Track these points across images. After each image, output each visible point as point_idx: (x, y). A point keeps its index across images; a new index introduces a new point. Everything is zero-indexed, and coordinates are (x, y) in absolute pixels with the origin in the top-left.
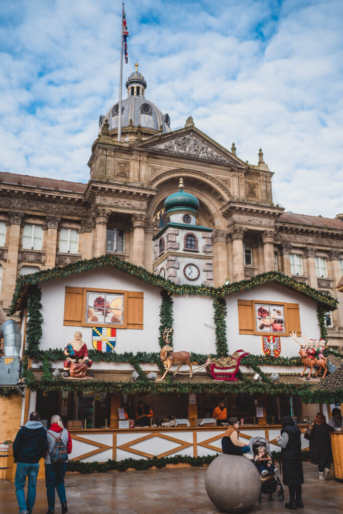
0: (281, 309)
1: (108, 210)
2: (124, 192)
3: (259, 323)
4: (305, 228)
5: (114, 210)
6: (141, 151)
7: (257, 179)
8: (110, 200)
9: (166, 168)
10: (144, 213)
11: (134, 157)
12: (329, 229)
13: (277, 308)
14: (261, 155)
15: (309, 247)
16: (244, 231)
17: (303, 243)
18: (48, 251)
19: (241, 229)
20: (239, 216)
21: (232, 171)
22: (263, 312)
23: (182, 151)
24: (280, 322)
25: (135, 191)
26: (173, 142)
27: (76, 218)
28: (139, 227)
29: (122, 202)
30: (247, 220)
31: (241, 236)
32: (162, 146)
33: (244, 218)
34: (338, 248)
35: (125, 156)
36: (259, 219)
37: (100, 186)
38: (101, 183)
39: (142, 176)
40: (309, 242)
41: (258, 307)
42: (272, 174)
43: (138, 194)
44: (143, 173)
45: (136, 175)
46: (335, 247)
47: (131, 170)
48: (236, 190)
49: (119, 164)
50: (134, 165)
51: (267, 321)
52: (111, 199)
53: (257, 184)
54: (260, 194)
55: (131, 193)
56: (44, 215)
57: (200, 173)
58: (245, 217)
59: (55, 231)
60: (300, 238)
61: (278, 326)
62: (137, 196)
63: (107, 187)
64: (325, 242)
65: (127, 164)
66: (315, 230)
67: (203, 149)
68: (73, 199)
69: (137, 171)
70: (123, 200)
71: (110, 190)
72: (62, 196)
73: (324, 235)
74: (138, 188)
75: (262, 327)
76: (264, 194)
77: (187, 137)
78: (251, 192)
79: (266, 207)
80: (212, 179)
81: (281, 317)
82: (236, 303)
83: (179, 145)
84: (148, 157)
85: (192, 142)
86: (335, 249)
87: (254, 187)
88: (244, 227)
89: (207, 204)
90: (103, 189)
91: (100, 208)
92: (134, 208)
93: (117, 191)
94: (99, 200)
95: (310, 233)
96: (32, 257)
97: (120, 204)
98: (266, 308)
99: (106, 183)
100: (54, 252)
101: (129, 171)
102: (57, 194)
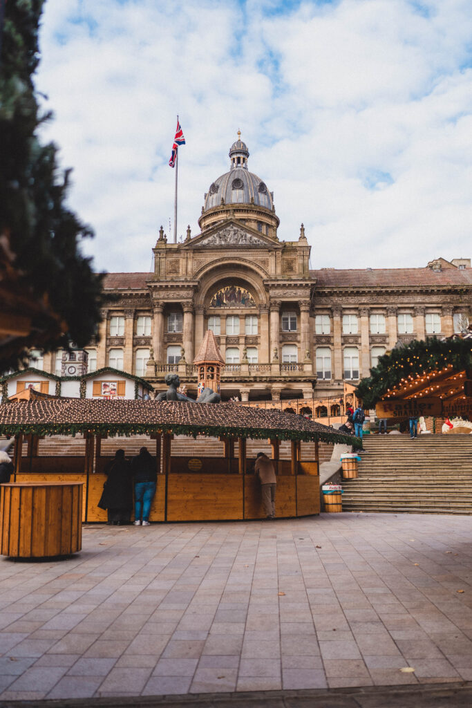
0: (116, 384)
1: (161, 302)
2: (172, 286)
3: (103, 391)
4: (355, 290)
5: (166, 301)
6: (187, 250)
7: (295, 254)
8: (162, 294)
9: (209, 259)
10: (190, 300)
11: (182, 255)
12: (382, 287)
13: (113, 384)
14: (302, 230)
15: (362, 307)
16: (278, 304)
17: (355, 304)
18: (127, 337)
19: (275, 302)
20: (274, 291)
21: (269, 251)
22: (106, 386)
23: (223, 243)
24: (114, 390)
25: (180, 284)
26: (215, 235)
27: (147, 308)
28: (187, 312)
29: (171, 294)
30: (282, 294)
31: (277, 309)
32: (205, 242)
33: (279, 292)
34: (397, 304)
35: (175, 255)
36: (294, 291)
37: (153, 285)
38: (154, 282)
39: (189, 269)
40: (363, 302)
41: (103, 383)
42: (311, 247)
43: (183, 286)
44: (190, 267)
45: (184, 269)
46: (392, 303)
47: (180, 266)
48: (273, 268)
49: (171, 262)
50: (182, 262)
51: (108, 390)
52: (164, 292)
53: (295, 259)
54: (297, 268)
55: (178, 286)
56: (123, 309)
57: (240, 259)
58: (281, 291)
59: (132, 320)
60: (352, 300)
61: (113, 392)
62: (183, 288)
63: (158, 284)
64: (381, 299)
65: (177, 262)
66: (367, 290)
67: (242, 237)
68: (142, 294)
69: (184, 267)
70: (172, 292)
71: (161, 286)
72: (134, 293)
73: (379, 294)
74: (183, 281)
75: (104, 393)
76: (301, 268)
77: (228, 228)
78: (289, 267)
79: (298, 280)
80: (250, 262)
81: (115, 388)
82: (92, 382)
83: (220, 238)
84: (193, 253)
85: (232, 233)
86: (391, 306)
87: (292, 262)
88: (278, 300)
89: (252, 283)
90: (155, 286)
91: (155, 301)
92: (182, 298)
93: (167, 286)
94: (155, 295)
95: (361, 294)
96: (116, 342)
97: (171, 296)
98: (108, 384)
99: (157, 282)
100: (131, 337)
101: (179, 267)
102: (130, 292)
